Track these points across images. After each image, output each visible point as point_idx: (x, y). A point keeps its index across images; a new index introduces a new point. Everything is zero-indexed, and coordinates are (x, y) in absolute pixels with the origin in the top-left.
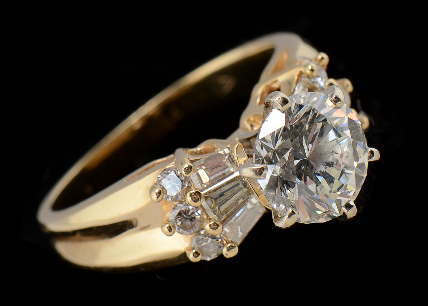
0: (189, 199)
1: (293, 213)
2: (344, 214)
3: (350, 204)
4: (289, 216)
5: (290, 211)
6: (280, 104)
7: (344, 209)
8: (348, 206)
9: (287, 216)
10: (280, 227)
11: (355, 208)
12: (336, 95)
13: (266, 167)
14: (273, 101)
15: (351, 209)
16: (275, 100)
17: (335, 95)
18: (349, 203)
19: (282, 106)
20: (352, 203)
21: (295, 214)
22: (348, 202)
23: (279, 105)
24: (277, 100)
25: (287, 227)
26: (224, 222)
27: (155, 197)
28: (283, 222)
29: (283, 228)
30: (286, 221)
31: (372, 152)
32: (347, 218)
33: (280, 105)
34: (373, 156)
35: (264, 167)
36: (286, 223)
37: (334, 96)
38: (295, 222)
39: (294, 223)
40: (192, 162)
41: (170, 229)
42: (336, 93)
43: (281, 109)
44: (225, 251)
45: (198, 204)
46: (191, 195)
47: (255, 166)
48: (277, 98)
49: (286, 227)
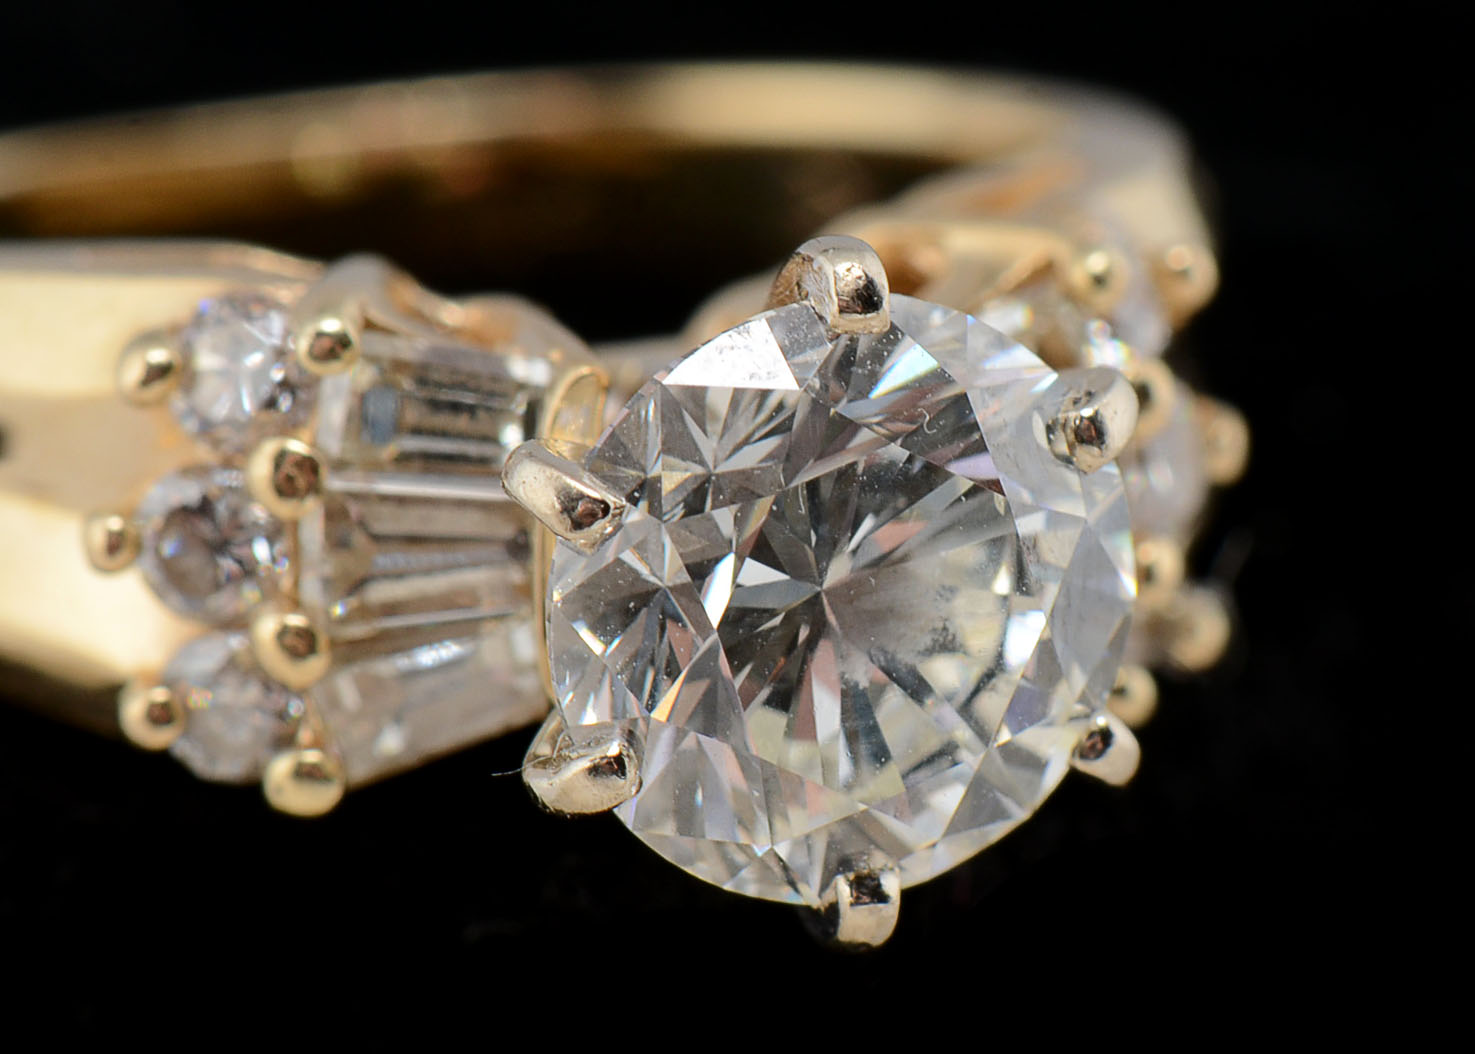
0: (261, 468)
1: (617, 766)
2: (833, 910)
3: (879, 885)
4: (595, 771)
5: (613, 750)
6: (838, 295)
7: (843, 889)
8: (869, 889)
9: (586, 764)
10: (534, 794)
11: (890, 912)
12: (1096, 413)
13: (618, 511)
14: (820, 268)
15: (872, 906)
16: (829, 269)
17: (1096, 407)
18: (878, 880)
19: (842, 311)
20: (892, 885)
21: (624, 774)
22: (882, 870)
23: (831, 297)
24: (835, 272)
25: (562, 811)
26: (350, 652)
27: (134, 372)
28: (557, 780)
29: (545, 806)
30: (570, 779)
31: (1106, 736)
32: (835, 932)
33: (835, 299)
34: (1100, 754)
35: (612, 506)
36: (565, 792)
37: (1087, 412)
38: (605, 808)
39: (600, 809)
40: (369, 326)
41: (115, 544)
42: (1105, 401)
43: (829, 319)
44: (279, 771)
45: (286, 509)
46: (281, 458)
47: (580, 481)
48: (842, 268)
49: (560, 806)
